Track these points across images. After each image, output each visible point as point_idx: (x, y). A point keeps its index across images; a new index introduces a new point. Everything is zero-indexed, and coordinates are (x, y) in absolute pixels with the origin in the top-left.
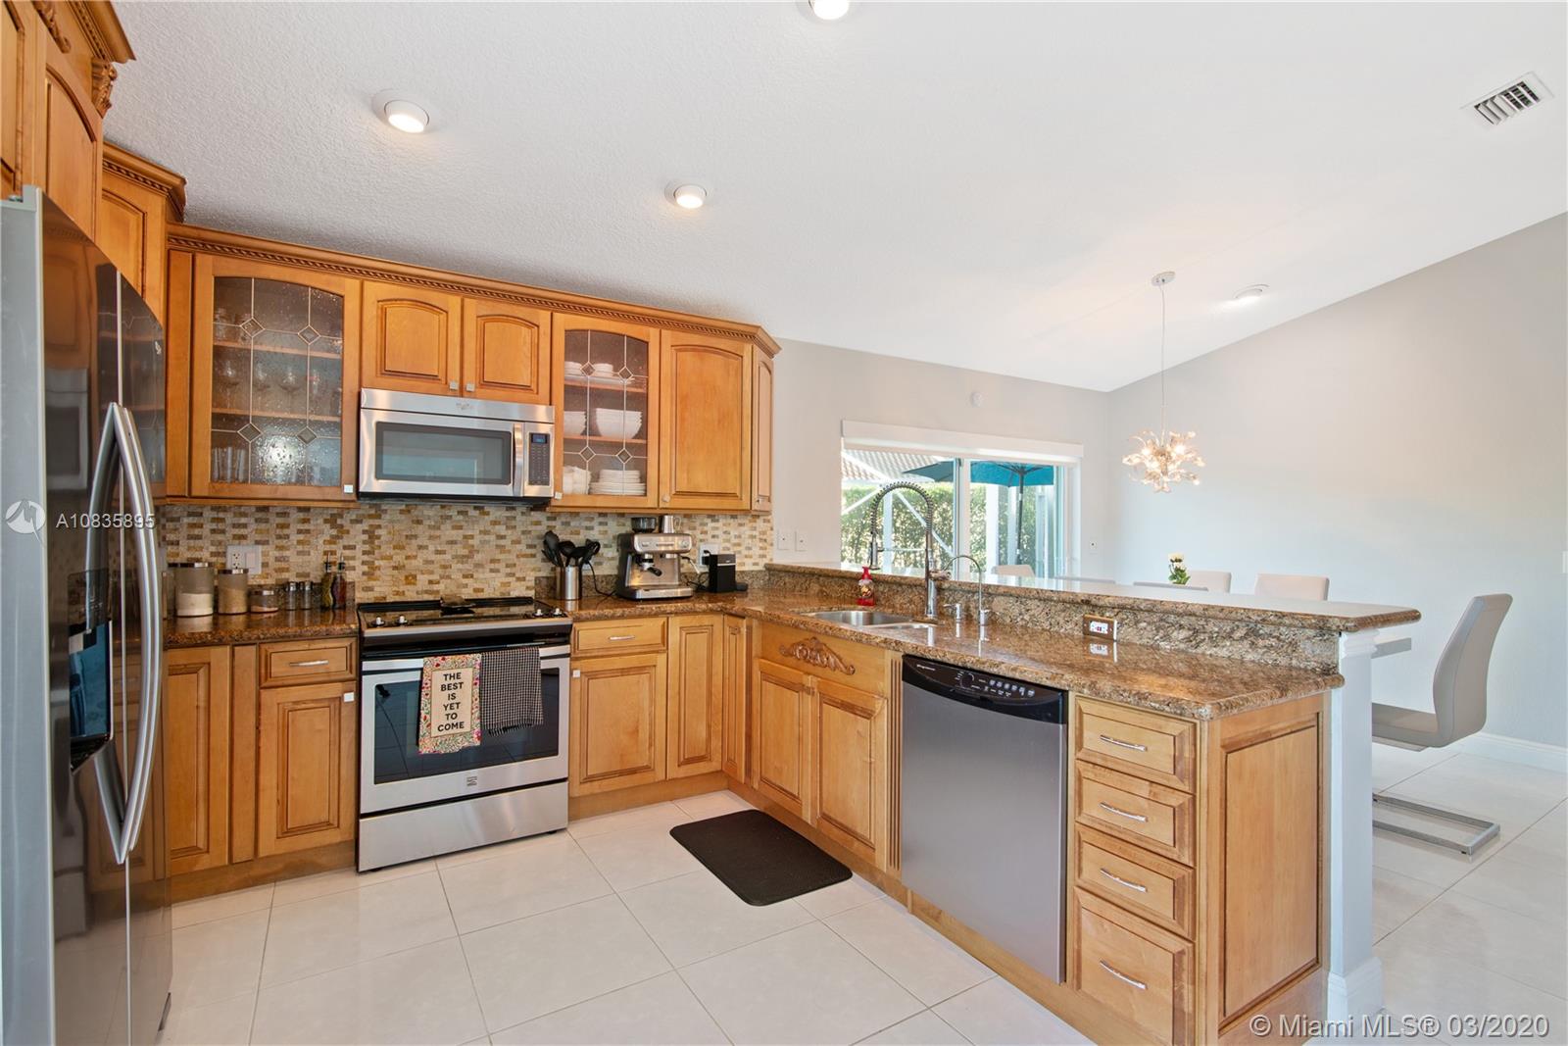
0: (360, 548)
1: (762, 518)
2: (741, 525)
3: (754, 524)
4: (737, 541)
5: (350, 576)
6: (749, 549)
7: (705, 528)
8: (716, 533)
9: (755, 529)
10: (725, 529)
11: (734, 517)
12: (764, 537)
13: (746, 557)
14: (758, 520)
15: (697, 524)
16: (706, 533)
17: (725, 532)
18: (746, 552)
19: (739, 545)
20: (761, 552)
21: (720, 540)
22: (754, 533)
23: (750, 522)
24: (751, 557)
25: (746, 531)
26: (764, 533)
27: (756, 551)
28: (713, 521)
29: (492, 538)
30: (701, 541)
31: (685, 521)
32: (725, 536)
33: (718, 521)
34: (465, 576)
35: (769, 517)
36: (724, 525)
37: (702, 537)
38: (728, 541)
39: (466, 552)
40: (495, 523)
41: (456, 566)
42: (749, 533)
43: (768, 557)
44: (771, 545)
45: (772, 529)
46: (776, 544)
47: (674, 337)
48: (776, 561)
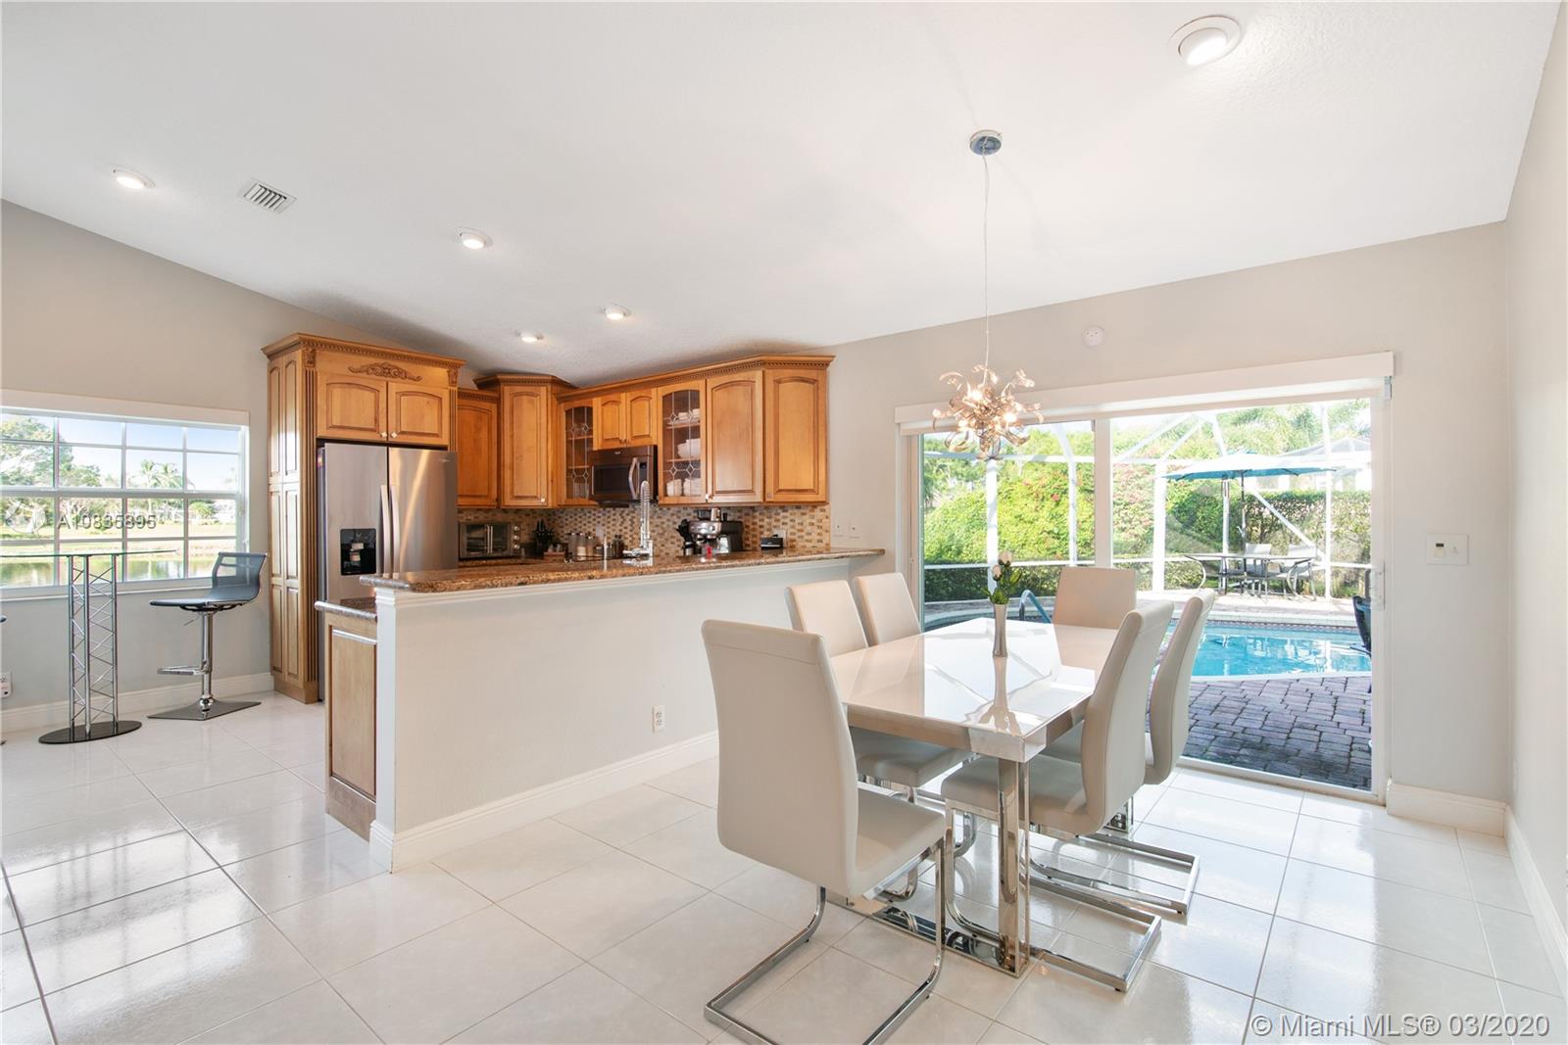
1: (819, 507)
2: (803, 514)
3: (812, 514)
4: (800, 527)
5: (627, 542)
6: (809, 534)
7: (778, 517)
8: (786, 521)
9: (813, 517)
10: (792, 517)
11: (798, 508)
12: (821, 524)
13: (807, 541)
14: (816, 510)
15: (773, 513)
16: (778, 520)
17: (791, 521)
18: (806, 537)
19: (802, 531)
20: (819, 537)
21: (788, 526)
22: (813, 521)
23: (811, 511)
24: (810, 541)
25: (807, 519)
26: (820, 521)
27: (815, 537)
28: (784, 511)
29: (670, 523)
30: (775, 527)
31: (765, 511)
32: (792, 524)
33: (786, 511)
34: (663, 545)
35: (826, 507)
36: (791, 514)
37: (775, 524)
38: (793, 527)
39: (661, 531)
40: (673, 515)
41: (659, 539)
42: (808, 521)
43: (825, 542)
44: (827, 531)
45: (827, 517)
46: (832, 529)
47: (713, 382)
48: (832, 545)
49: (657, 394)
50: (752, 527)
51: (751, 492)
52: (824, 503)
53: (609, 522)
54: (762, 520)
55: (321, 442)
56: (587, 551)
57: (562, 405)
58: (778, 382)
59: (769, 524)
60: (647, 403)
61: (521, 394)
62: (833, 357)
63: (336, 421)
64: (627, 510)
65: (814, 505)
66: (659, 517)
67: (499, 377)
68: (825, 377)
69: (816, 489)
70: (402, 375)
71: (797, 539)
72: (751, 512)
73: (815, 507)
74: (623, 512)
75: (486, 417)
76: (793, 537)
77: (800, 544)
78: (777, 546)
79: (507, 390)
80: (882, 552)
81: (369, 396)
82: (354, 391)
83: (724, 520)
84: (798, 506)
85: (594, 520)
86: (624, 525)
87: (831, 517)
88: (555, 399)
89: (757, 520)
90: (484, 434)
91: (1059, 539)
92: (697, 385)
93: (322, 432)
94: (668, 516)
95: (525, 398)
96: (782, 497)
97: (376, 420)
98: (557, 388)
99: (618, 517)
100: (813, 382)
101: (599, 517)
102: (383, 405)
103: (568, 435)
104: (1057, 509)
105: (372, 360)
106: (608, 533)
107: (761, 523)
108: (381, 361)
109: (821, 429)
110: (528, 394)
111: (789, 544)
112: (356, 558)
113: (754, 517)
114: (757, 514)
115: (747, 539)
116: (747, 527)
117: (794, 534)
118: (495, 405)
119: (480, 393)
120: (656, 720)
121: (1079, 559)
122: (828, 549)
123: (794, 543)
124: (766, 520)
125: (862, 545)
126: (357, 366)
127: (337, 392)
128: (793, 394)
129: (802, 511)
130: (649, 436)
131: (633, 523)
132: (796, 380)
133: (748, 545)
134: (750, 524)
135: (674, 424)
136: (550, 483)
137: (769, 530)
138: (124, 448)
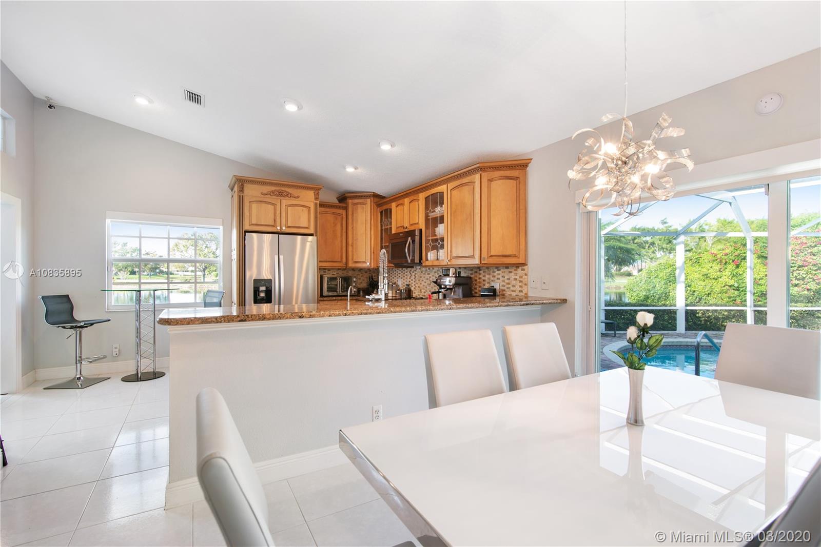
0: (414, 280)
1: (520, 268)
2: (510, 272)
3: (516, 272)
4: (507, 281)
5: (412, 289)
6: (514, 286)
7: (494, 274)
8: (499, 277)
9: (516, 274)
10: (503, 274)
11: (507, 268)
12: (521, 280)
13: (512, 291)
14: (518, 270)
15: (491, 272)
16: (494, 277)
17: (502, 277)
18: (512, 288)
19: (508, 284)
20: (520, 289)
21: (500, 281)
22: (517, 277)
23: (515, 270)
24: (515, 291)
25: (512, 276)
26: (521, 277)
27: (518, 288)
28: (498, 270)
30: (492, 281)
31: (486, 270)
32: (503, 279)
33: (500, 270)
35: (525, 267)
36: (503, 272)
37: (492, 279)
38: (504, 281)
39: (429, 282)
40: (435, 272)
41: (428, 287)
42: (514, 277)
43: (524, 292)
44: (525, 284)
45: (526, 275)
46: (529, 284)
47: (451, 185)
48: (530, 294)
49: (422, 196)
50: (478, 280)
51: (473, 257)
52: (524, 264)
53: (404, 277)
54: (484, 276)
55: (246, 232)
56: (392, 293)
57: (379, 208)
58: (491, 180)
59: (489, 279)
60: (417, 203)
61: (357, 204)
62: (531, 159)
63: (254, 222)
64: (413, 270)
65: (517, 266)
66: (429, 274)
67: (346, 195)
68: (525, 175)
69: (517, 255)
70: (289, 195)
71: (506, 290)
72: (478, 270)
73: (518, 267)
74: (411, 270)
75: (339, 218)
76: (504, 288)
77: (508, 293)
78: (493, 294)
79: (350, 201)
80: (566, 300)
81: (271, 207)
82: (264, 205)
83: (458, 276)
84: (507, 266)
85: (397, 275)
86: (412, 279)
87: (529, 274)
88: (376, 206)
89: (481, 276)
90: (338, 227)
91: (738, 290)
92: (442, 188)
93: (247, 227)
94: (433, 273)
95: (359, 206)
96: (492, 261)
97: (275, 221)
98: (376, 200)
99: (408, 273)
100: (516, 178)
101: (400, 274)
102: (278, 212)
103: (382, 226)
104: (737, 270)
105: (273, 188)
106: (404, 283)
107: (484, 278)
108: (277, 188)
109: (522, 211)
110: (361, 204)
111: (501, 293)
112: (262, 295)
113: (480, 274)
114: (482, 272)
115: (475, 289)
116: (476, 280)
117: (505, 286)
118: (345, 211)
119: (341, 205)
120: (375, 415)
121: (755, 306)
122: (526, 296)
123: (504, 292)
124: (487, 276)
125: (551, 294)
126: (265, 192)
127: (254, 206)
128: (501, 189)
129: (509, 270)
130: (418, 223)
131: (415, 277)
132: (503, 179)
133: (476, 293)
134: (477, 278)
135: (432, 215)
136: (372, 254)
137: (489, 283)
138: (169, 238)
